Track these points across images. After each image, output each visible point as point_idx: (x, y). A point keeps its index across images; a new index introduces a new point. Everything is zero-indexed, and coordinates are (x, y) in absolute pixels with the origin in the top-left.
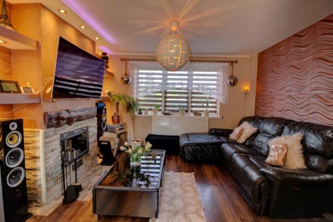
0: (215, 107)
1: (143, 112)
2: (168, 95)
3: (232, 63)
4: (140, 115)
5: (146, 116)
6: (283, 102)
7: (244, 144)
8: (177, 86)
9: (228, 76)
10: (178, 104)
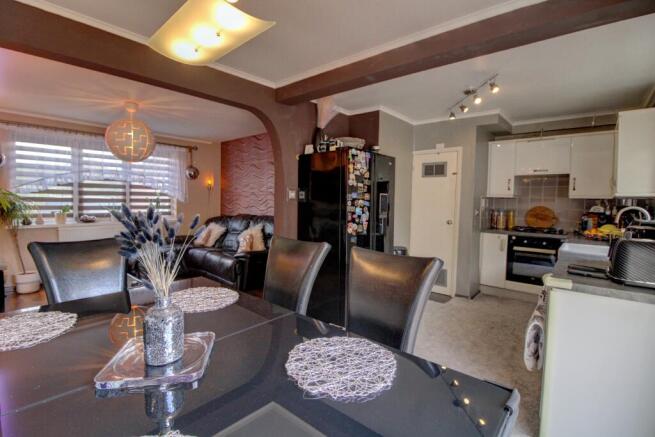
0: (169, 207)
1: (34, 220)
2: (85, 189)
3: (191, 149)
4: (26, 227)
5: (40, 226)
6: (248, 199)
7: (214, 246)
8: (107, 176)
9: (185, 166)
10: (107, 204)
